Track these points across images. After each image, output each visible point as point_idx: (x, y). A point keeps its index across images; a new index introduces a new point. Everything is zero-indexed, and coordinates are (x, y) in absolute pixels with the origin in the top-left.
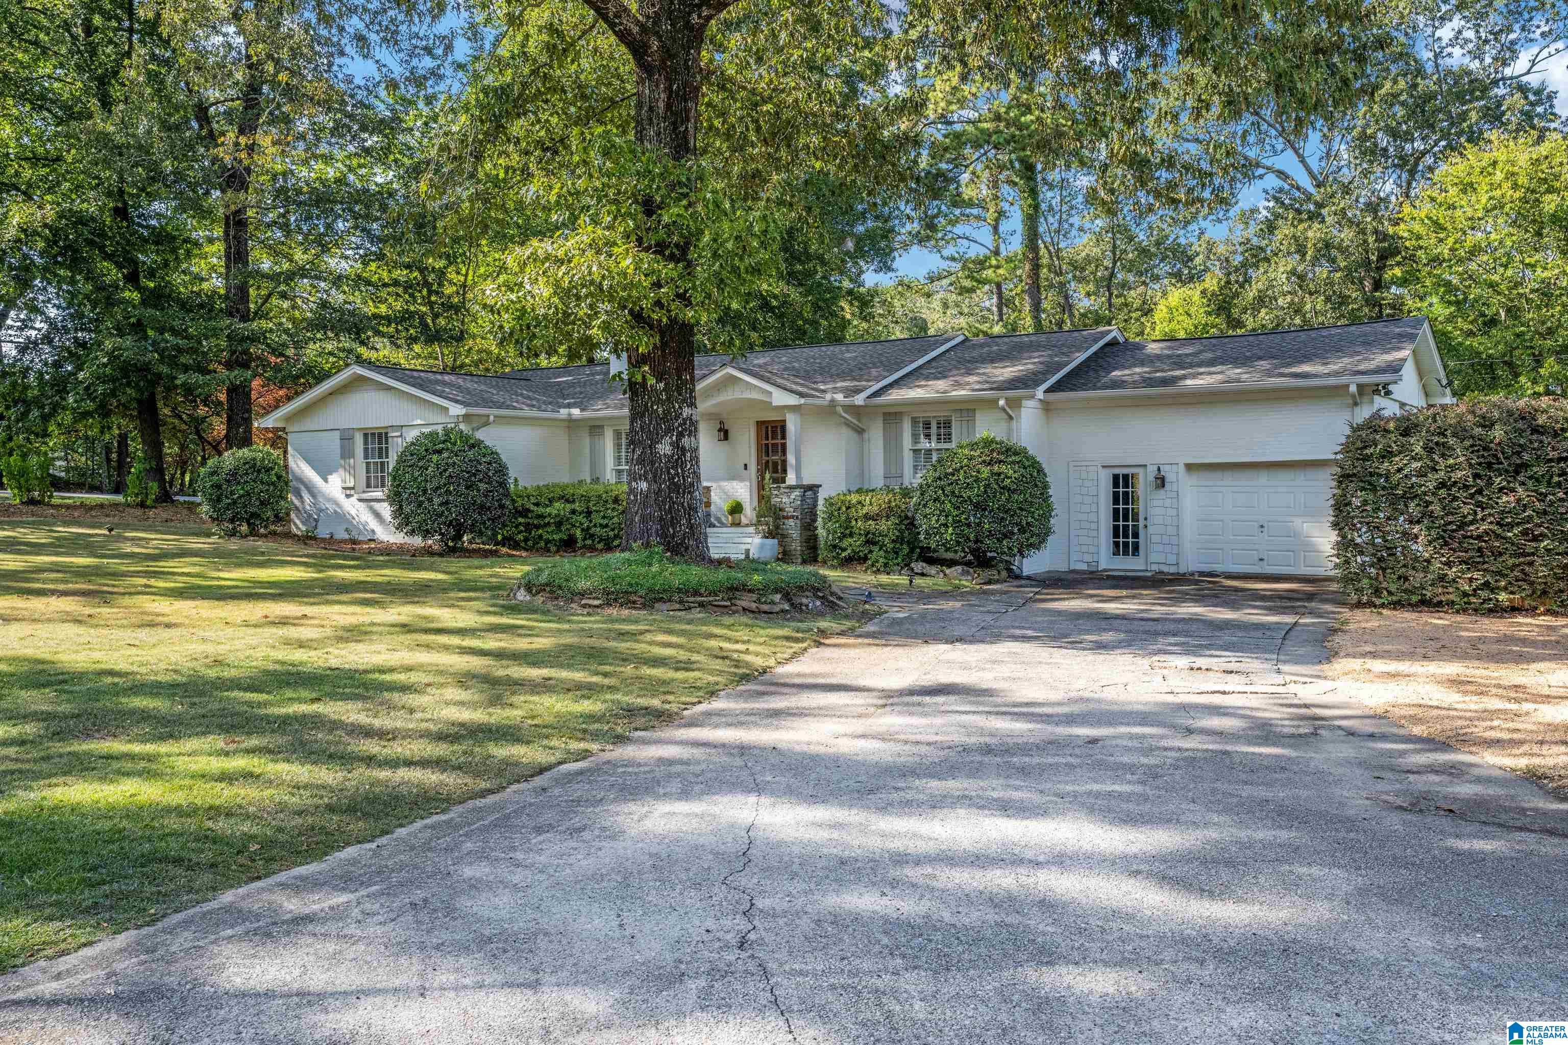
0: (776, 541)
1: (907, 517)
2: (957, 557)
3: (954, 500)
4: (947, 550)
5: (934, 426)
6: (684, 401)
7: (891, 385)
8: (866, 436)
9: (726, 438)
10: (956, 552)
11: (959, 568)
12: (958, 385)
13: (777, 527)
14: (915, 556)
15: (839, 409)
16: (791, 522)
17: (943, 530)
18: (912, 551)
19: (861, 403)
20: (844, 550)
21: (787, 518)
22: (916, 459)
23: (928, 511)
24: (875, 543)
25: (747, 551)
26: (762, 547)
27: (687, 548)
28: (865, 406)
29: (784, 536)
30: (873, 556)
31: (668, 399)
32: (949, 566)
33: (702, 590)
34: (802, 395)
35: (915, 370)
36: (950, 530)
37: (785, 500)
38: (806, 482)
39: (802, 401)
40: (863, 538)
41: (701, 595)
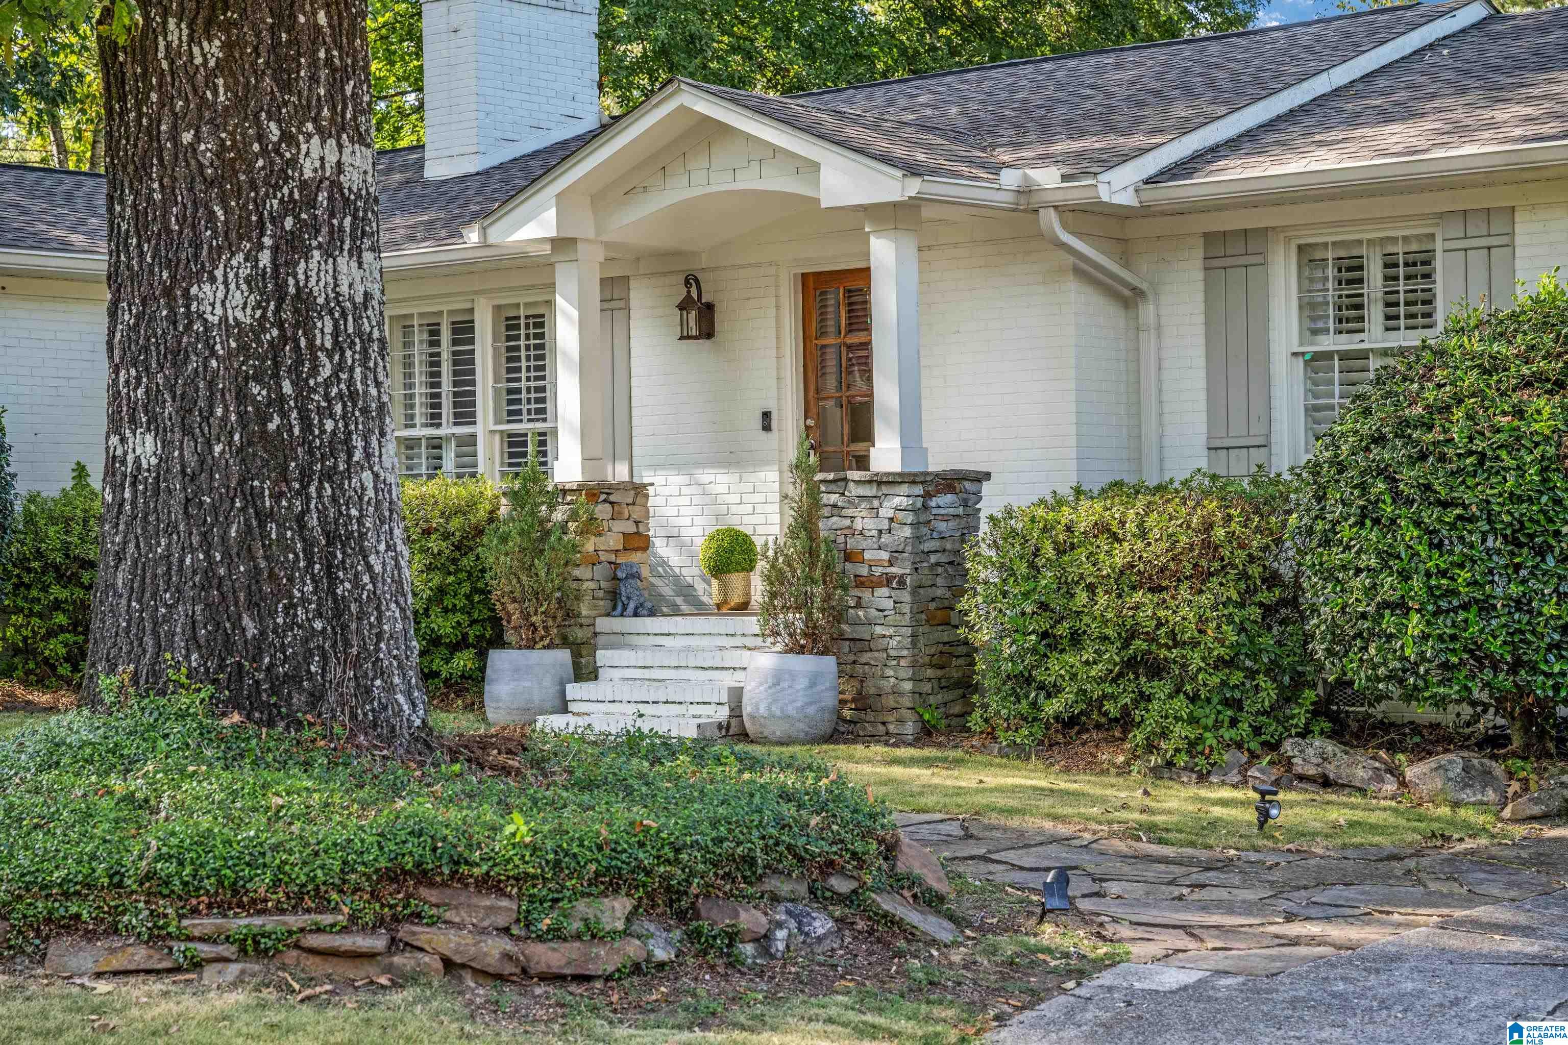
0: (829, 663)
1: (1272, 579)
2: (1447, 718)
3: (1430, 516)
4: (1410, 696)
5: (1375, 274)
6: (307, 111)
7: (1232, 146)
8: (1147, 311)
9: (707, 332)
10: (1440, 702)
11: (1454, 761)
12: (1461, 131)
13: (839, 616)
14: (1299, 714)
15: (1050, 220)
16: (882, 597)
17: (1389, 622)
18: (1289, 696)
19: (1126, 199)
20: (1052, 691)
21: (871, 583)
22: (1315, 385)
23: (1337, 556)
24: (1157, 670)
25: (736, 695)
26: (779, 679)
27: (316, 699)
28: (1144, 212)
29: (862, 645)
30: (1151, 720)
31: (240, 103)
32: (1421, 753)
33: (261, 885)
34: (912, 170)
35: (1319, 101)
36: (1415, 621)
37: (864, 522)
38: (936, 464)
39: (914, 187)
40: (1112, 653)
41: (257, 907)
